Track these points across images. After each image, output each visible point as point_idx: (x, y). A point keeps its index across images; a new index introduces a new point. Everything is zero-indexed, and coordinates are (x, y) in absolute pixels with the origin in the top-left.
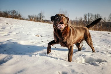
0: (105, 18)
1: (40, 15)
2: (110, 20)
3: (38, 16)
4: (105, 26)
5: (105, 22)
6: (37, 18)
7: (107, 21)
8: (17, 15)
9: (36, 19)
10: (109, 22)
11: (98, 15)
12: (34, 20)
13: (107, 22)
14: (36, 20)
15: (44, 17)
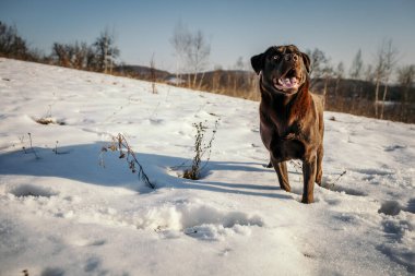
0: (340, 66)
1: (102, 44)
2: (356, 74)
3: (94, 49)
4: (340, 92)
5: (342, 80)
6: (91, 57)
7: (347, 76)
8: (9, 40)
9: (85, 60)
10: (354, 78)
11: (316, 52)
12: (78, 65)
13: (349, 81)
14: (84, 65)
15: (116, 52)
